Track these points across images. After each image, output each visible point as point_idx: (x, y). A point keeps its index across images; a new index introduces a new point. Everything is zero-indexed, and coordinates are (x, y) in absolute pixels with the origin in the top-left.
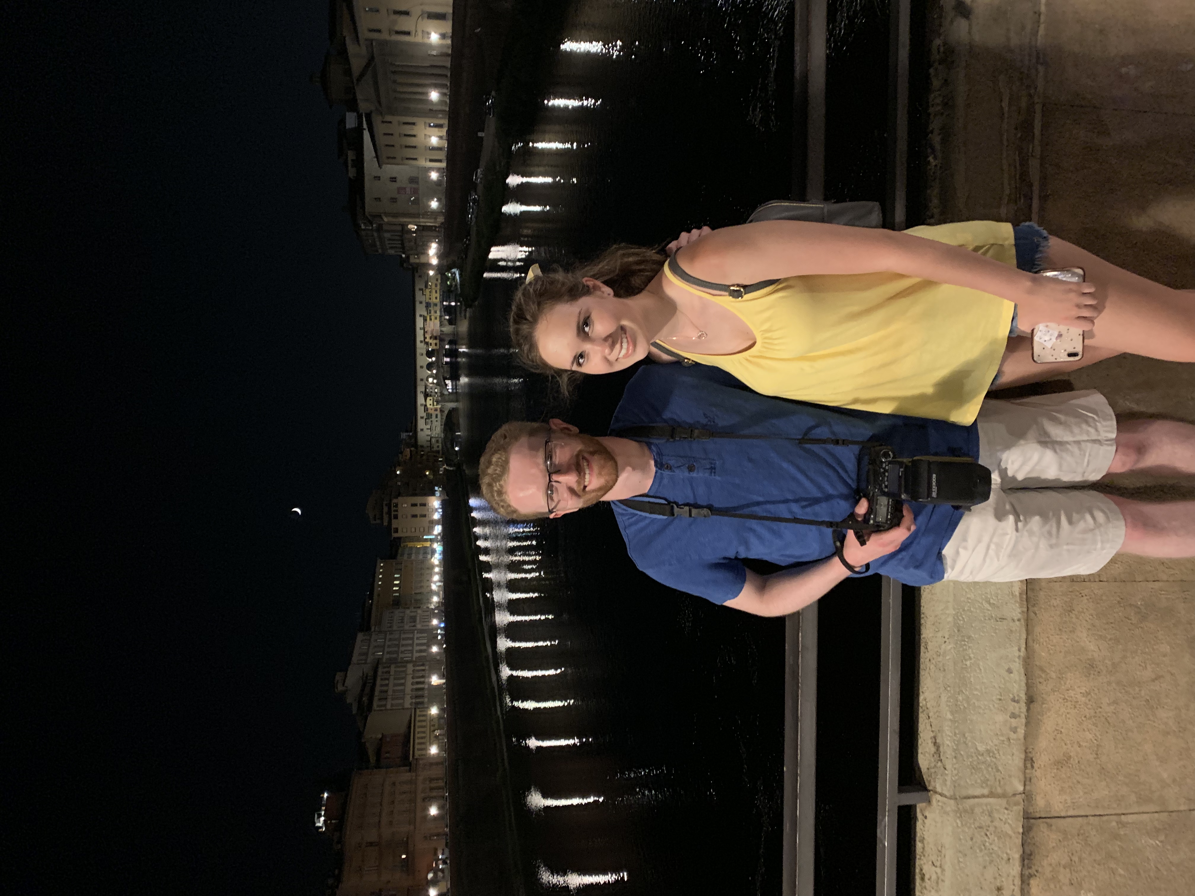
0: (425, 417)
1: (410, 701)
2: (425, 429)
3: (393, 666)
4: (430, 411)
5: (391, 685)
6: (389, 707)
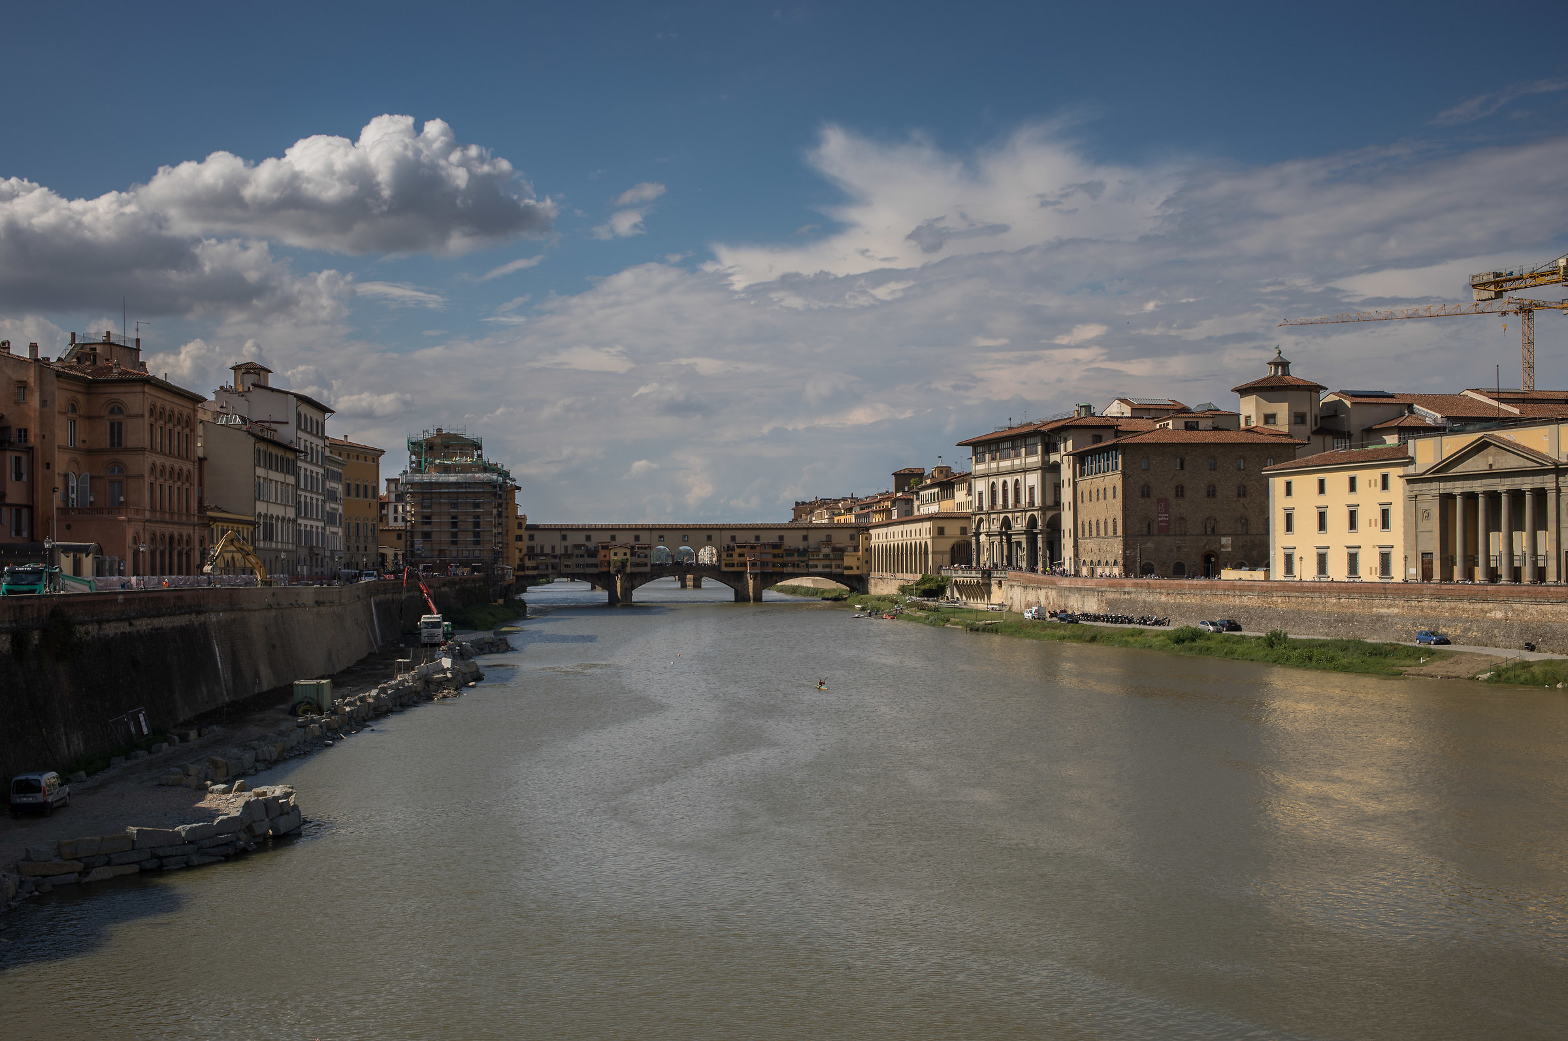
0: (588, 544)
1: (262, 514)
2: (564, 543)
3: (293, 480)
4: (602, 553)
5: (277, 475)
6: (258, 471)
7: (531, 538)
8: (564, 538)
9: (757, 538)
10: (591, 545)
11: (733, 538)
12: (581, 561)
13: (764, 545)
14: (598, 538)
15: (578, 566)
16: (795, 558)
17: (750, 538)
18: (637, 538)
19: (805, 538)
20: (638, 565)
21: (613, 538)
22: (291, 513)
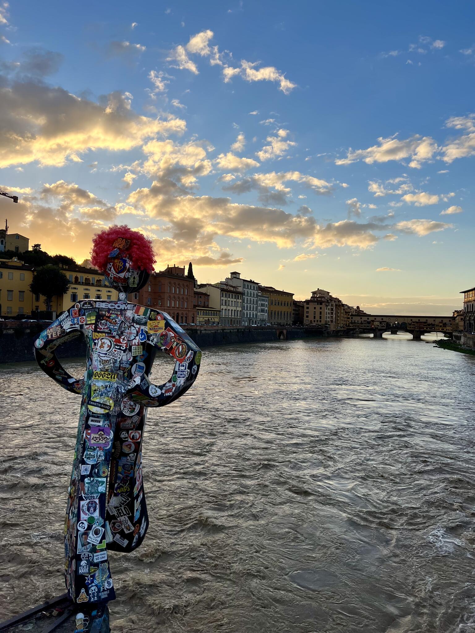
1: (224, 309)
3: (241, 301)
4: (372, 323)
5: (232, 300)
6: (222, 298)
7: (352, 318)
8: (361, 318)
9: (419, 320)
10: (369, 320)
11: (411, 320)
12: (365, 325)
13: (421, 322)
14: (371, 319)
15: (365, 326)
16: (431, 326)
17: (417, 320)
18: (382, 319)
19: (434, 320)
20: (382, 327)
21: (375, 319)
22: (239, 309)
